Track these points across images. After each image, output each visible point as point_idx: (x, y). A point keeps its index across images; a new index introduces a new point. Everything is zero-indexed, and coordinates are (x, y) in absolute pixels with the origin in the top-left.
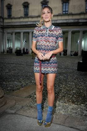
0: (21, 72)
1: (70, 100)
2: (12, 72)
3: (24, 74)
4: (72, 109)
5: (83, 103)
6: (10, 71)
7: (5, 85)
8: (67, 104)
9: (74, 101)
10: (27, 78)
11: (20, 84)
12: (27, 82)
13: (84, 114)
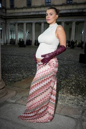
0: (23, 64)
1: (68, 92)
2: (15, 64)
3: (26, 66)
4: (69, 99)
5: (80, 95)
6: (12, 63)
7: (7, 77)
8: (65, 95)
9: (72, 92)
10: (29, 69)
11: (21, 76)
12: (28, 74)
13: (80, 105)
